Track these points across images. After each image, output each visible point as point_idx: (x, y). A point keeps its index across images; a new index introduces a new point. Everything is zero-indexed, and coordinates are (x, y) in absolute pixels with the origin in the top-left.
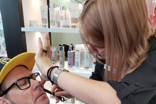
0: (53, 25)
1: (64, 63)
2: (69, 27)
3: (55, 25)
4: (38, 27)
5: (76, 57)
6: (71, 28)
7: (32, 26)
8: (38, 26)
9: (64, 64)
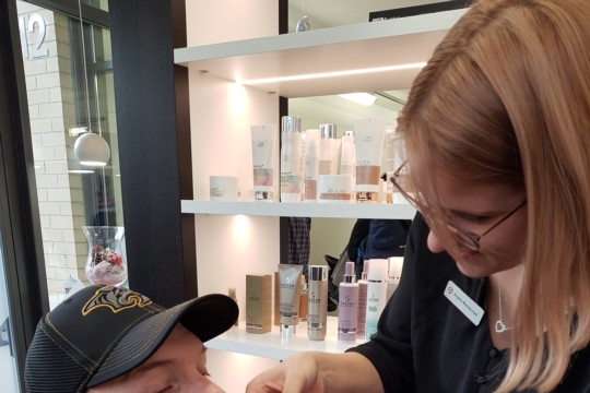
0: (292, 192)
1: (324, 324)
2: (346, 197)
3: (298, 192)
4: (240, 199)
5: (369, 304)
6: (353, 200)
7: (218, 195)
8: (239, 194)
9: (325, 329)
